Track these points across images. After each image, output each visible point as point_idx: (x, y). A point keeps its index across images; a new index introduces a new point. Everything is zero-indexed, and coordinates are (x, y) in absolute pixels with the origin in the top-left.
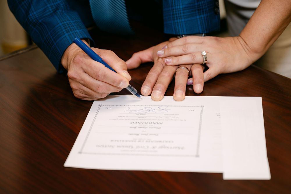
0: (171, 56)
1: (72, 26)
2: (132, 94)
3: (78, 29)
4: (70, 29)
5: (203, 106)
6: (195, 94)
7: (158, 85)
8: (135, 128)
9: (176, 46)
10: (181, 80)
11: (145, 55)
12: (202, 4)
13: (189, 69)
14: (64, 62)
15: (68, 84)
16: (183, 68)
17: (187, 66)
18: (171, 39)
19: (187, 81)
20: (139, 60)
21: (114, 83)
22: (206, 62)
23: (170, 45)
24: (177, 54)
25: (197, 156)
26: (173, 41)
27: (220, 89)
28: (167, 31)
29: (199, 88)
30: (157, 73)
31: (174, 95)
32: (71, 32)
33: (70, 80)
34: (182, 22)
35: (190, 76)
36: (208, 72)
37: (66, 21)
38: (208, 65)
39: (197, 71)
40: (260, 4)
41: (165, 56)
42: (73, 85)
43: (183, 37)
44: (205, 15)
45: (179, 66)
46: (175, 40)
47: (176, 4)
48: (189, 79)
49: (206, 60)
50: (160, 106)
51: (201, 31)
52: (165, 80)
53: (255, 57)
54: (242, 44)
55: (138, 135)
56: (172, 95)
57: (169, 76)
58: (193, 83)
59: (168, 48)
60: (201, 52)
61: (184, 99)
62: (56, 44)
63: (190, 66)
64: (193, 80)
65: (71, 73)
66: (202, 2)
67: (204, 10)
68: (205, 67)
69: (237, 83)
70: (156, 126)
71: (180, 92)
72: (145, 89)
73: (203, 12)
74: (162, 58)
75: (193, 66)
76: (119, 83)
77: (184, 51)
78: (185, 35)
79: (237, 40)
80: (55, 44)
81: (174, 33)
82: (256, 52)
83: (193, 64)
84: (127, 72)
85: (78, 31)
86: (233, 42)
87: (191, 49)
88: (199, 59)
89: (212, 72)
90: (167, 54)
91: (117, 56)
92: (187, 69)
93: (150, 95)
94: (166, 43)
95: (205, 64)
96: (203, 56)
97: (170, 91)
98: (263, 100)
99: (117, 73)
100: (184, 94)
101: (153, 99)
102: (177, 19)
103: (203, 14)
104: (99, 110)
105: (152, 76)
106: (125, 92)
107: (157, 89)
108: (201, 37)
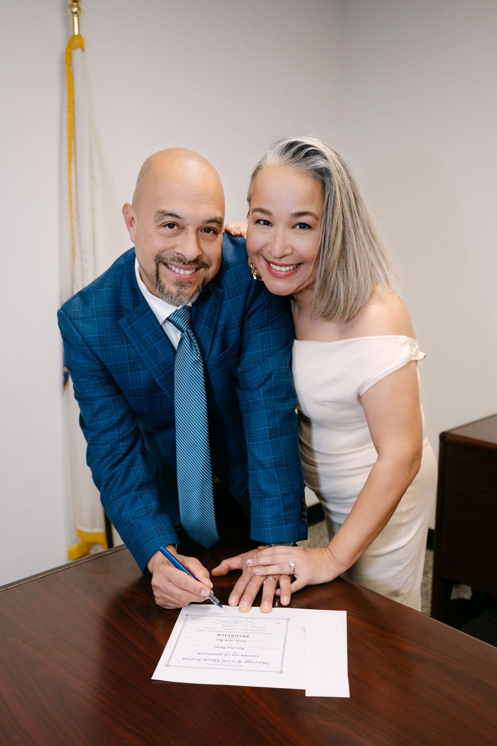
0: (259, 565)
1: (163, 531)
2: (214, 604)
3: (169, 534)
4: (162, 533)
5: (289, 619)
6: (281, 606)
7: (245, 596)
8: (222, 640)
9: (264, 556)
10: (268, 592)
11: (233, 563)
12: (288, 514)
13: (277, 579)
14: (150, 567)
15: (152, 592)
16: (271, 578)
17: (275, 577)
18: (260, 548)
19: (275, 592)
20: (228, 567)
21: (195, 591)
22: (294, 573)
23: (259, 554)
24: (265, 564)
25: (281, 672)
26: (262, 550)
27: (307, 601)
28: (253, 537)
29: (285, 600)
30: (246, 583)
31: (261, 606)
32: (162, 537)
33: (153, 588)
34: (268, 530)
35: (278, 587)
36: (295, 583)
37: (158, 525)
38: (295, 576)
39: (285, 583)
40: (351, 511)
41: (253, 565)
42: (156, 593)
43: (271, 546)
44: (291, 525)
45: (267, 576)
46: (265, 549)
47: (263, 513)
48: (277, 590)
49: (294, 571)
50: (247, 618)
51: (286, 540)
52: (253, 591)
53: (341, 569)
54: (329, 555)
55: (225, 648)
56: (259, 606)
57: (257, 586)
58: (280, 594)
59: (257, 557)
60: (289, 563)
61: (270, 611)
62: (146, 547)
63: (278, 576)
64: (281, 591)
65: (154, 581)
66: (289, 512)
67: (291, 520)
68: (293, 579)
69: (324, 594)
70: (242, 638)
71: (266, 603)
72: (233, 599)
73: (290, 522)
74: (250, 567)
75: (281, 577)
76: (200, 591)
77: (272, 561)
78: (273, 543)
79: (324, 551)
80: (144, 547)
81: (261, 541)
82: (342, 565)
83: (281, 575)
84: (209, 579)
85: (168, 536)
86: (321, 553)
87: (279, 559)
88: (287, 570)
89: (299, 584)
90: (255, 564)
91: (201, 565)
92: (275, 579)
93: (238, 605)
94: (256, 550)
95: (293, 574)
96: (291, 567)
97: (257, 602)
98: (348, 614)
99: (199, 581)
100: (271, 605)
101: (240, 610)
102: (264, 528)
103: (290, 524)
104: (186, 620)
105: (240, 585)
106: (208, 602)
107: (245, 599)
108: (289, 547)
